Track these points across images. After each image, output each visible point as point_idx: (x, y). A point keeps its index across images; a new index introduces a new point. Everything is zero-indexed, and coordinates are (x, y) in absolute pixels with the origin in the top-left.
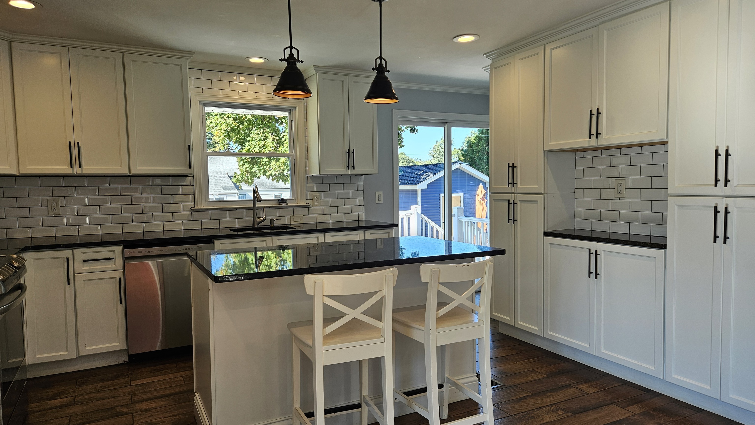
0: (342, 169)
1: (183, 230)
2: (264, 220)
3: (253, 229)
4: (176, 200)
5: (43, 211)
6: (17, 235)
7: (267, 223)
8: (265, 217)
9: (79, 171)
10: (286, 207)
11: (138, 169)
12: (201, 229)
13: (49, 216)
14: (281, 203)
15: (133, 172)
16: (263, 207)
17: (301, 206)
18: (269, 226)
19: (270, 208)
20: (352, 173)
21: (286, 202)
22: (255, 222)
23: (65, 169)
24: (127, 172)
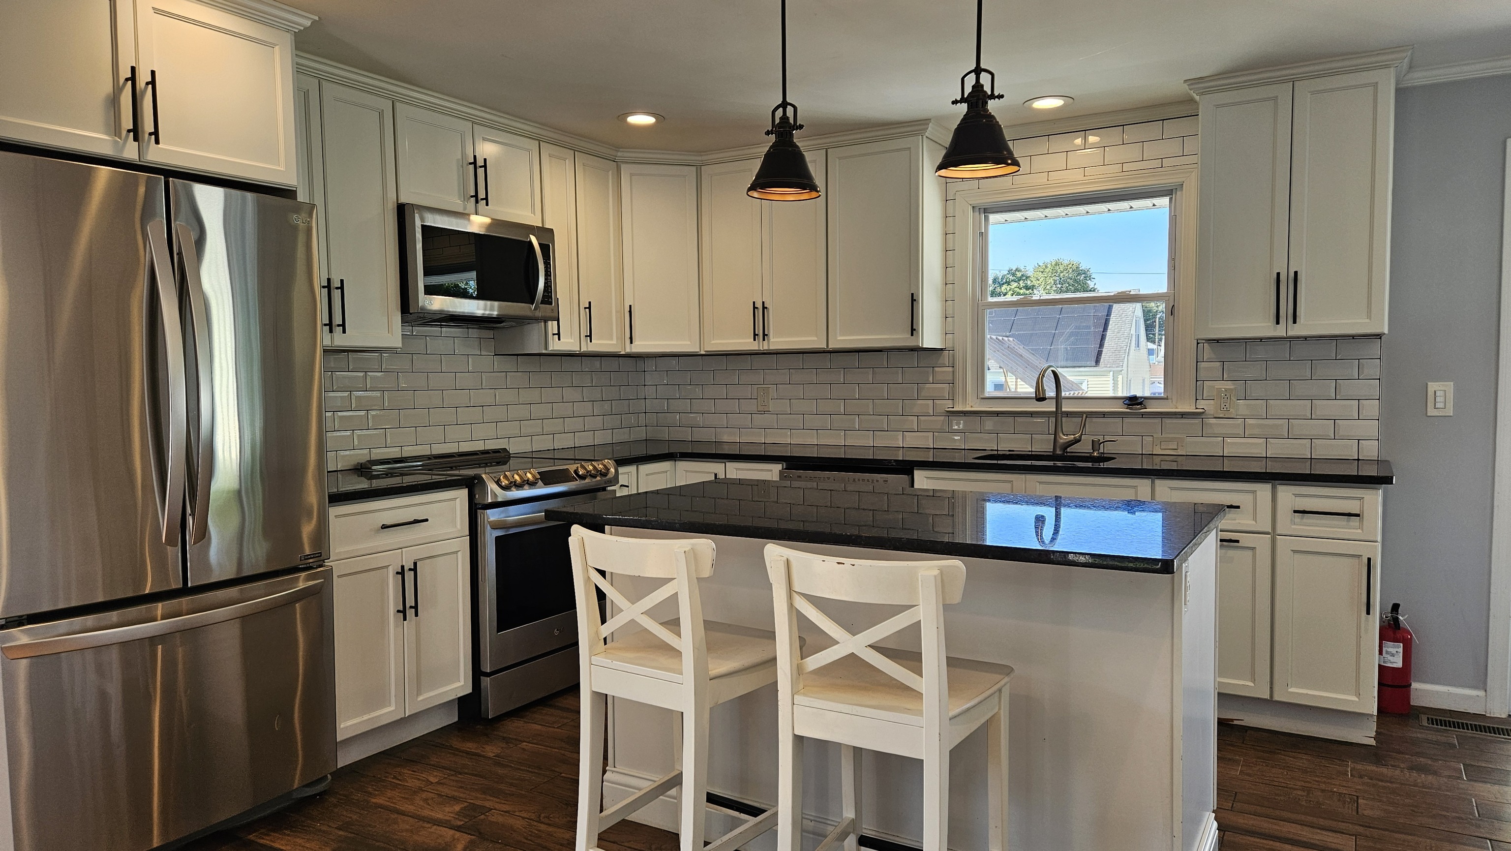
0: (1263, 324)
1: (934, 448)
2: (1077, 441)
3: (1052, 457)
4: (923, 394)
5: (752, 406)
6: (726, 438)
7: (1084, 448)
8: (1082, 434)
9: (764, 346)
10: (1143, 415)
11: (842, 340)
12: (964, 449)
13: (761, 413)
14: (1129, 405)
15: (833, 345)
16: (1083, 413)
17: (1183, 415)
18: (1088, 455)
19: (1104, 415)
20: (1290, 333)
21: (1141, 403)
22: (1058, 445)
23: (747, 343)
24: (823, 345)
